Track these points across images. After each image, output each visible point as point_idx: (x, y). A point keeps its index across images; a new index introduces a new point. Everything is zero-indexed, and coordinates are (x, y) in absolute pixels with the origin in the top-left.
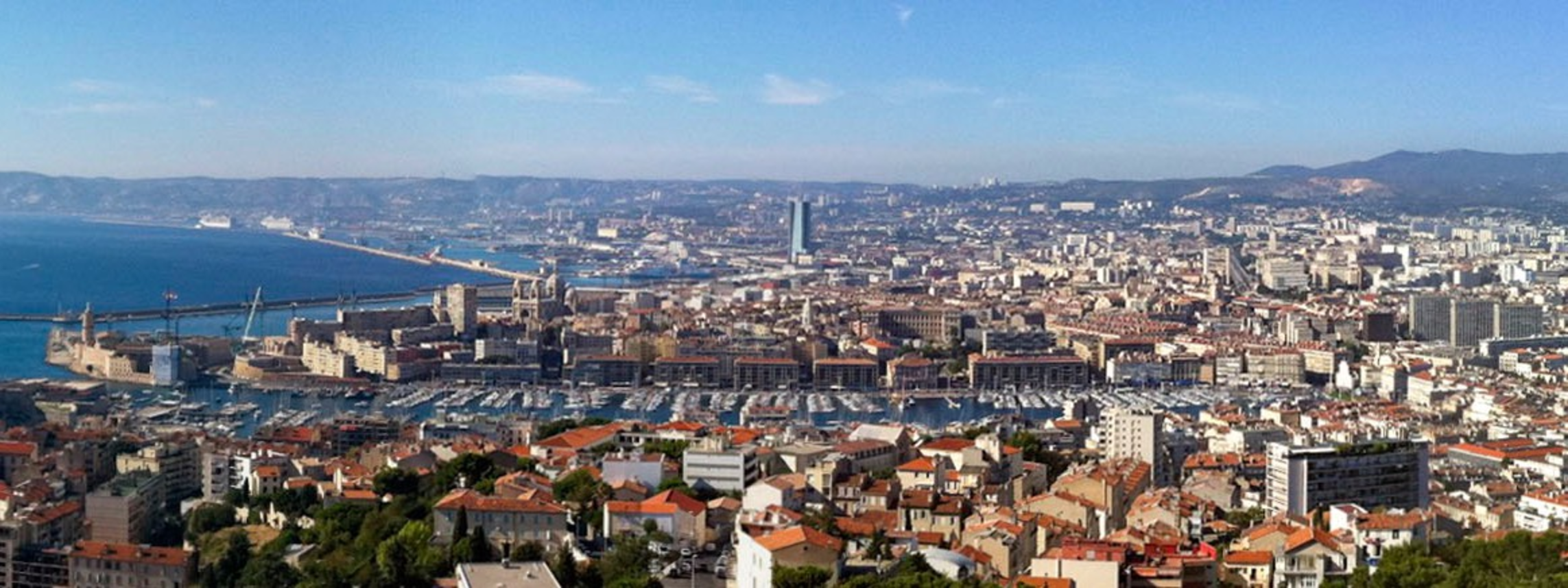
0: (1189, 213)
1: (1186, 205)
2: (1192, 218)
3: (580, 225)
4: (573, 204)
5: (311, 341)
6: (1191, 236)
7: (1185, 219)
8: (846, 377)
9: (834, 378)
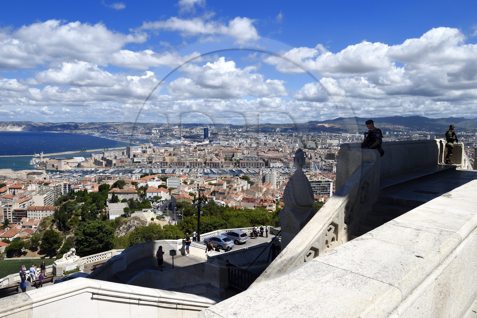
4: (158, 129)
8: (213, 165)
9: (211, 166)
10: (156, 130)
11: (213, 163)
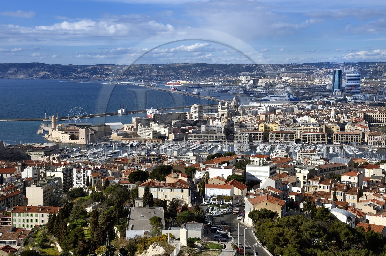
3: (252, 82)
4: (250, 74)
5: (141, 125)
8: (347, 139)
9: (342, 140)
10: (246, 76)
11: (347, 135)
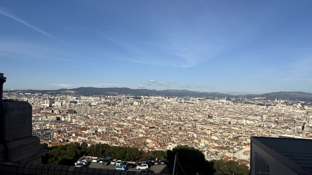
0: (47, 95)
1: (46, 94)
2: (47, 96)
6: (46, 98)
7: (46, 96)
